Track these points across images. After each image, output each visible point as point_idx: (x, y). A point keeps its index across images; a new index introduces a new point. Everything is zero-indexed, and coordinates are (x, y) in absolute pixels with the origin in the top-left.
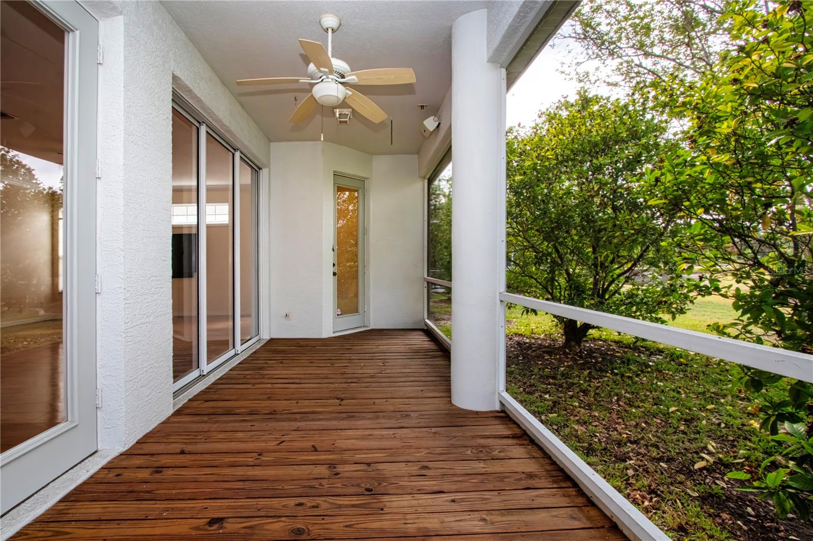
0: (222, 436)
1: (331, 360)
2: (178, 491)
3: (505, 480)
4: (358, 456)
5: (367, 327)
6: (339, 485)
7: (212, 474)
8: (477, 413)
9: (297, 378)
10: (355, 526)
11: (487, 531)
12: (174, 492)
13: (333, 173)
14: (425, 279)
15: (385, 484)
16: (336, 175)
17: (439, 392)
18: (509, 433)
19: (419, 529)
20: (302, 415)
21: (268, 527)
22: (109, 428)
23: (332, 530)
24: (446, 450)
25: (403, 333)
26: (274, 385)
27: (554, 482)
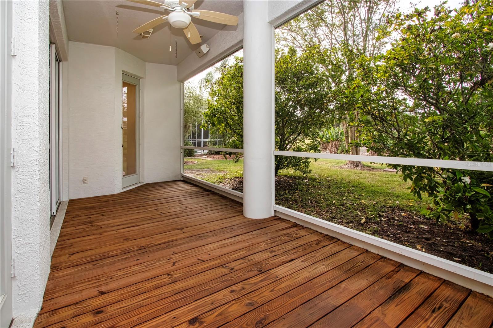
0: (121, 273)
1: (140, 207)
2: (137, 317)
3: (312, 246)
4: (232, 257)
5: (142, 183)
6: (241, 274)
7: (148, 298)
8: (264, 219)
9: (133, 223)
10: (275, 289)
11: (330, 269)
12: (134, 318)
13: (121, 72)
14: (181, 148)
15: (264, 265)
16: (124, 73)
17: (234, 213)
18: (289, 225)
19: (304, 279)
20: (168, 244)
21: (230, 310)
22: (24, 294)
23: (266, 296)
24: (272, 240)
25: (170, 184)
26: (118, 231)
27: (330, 241)
